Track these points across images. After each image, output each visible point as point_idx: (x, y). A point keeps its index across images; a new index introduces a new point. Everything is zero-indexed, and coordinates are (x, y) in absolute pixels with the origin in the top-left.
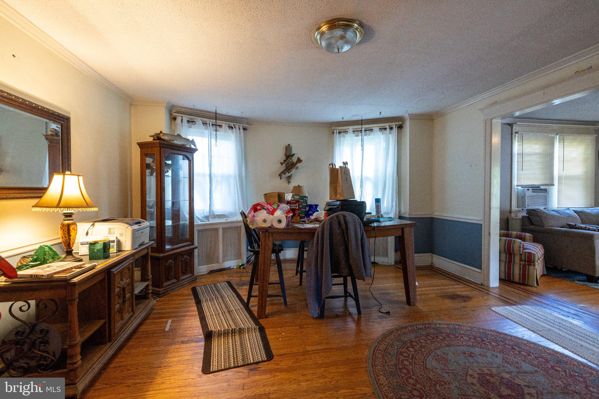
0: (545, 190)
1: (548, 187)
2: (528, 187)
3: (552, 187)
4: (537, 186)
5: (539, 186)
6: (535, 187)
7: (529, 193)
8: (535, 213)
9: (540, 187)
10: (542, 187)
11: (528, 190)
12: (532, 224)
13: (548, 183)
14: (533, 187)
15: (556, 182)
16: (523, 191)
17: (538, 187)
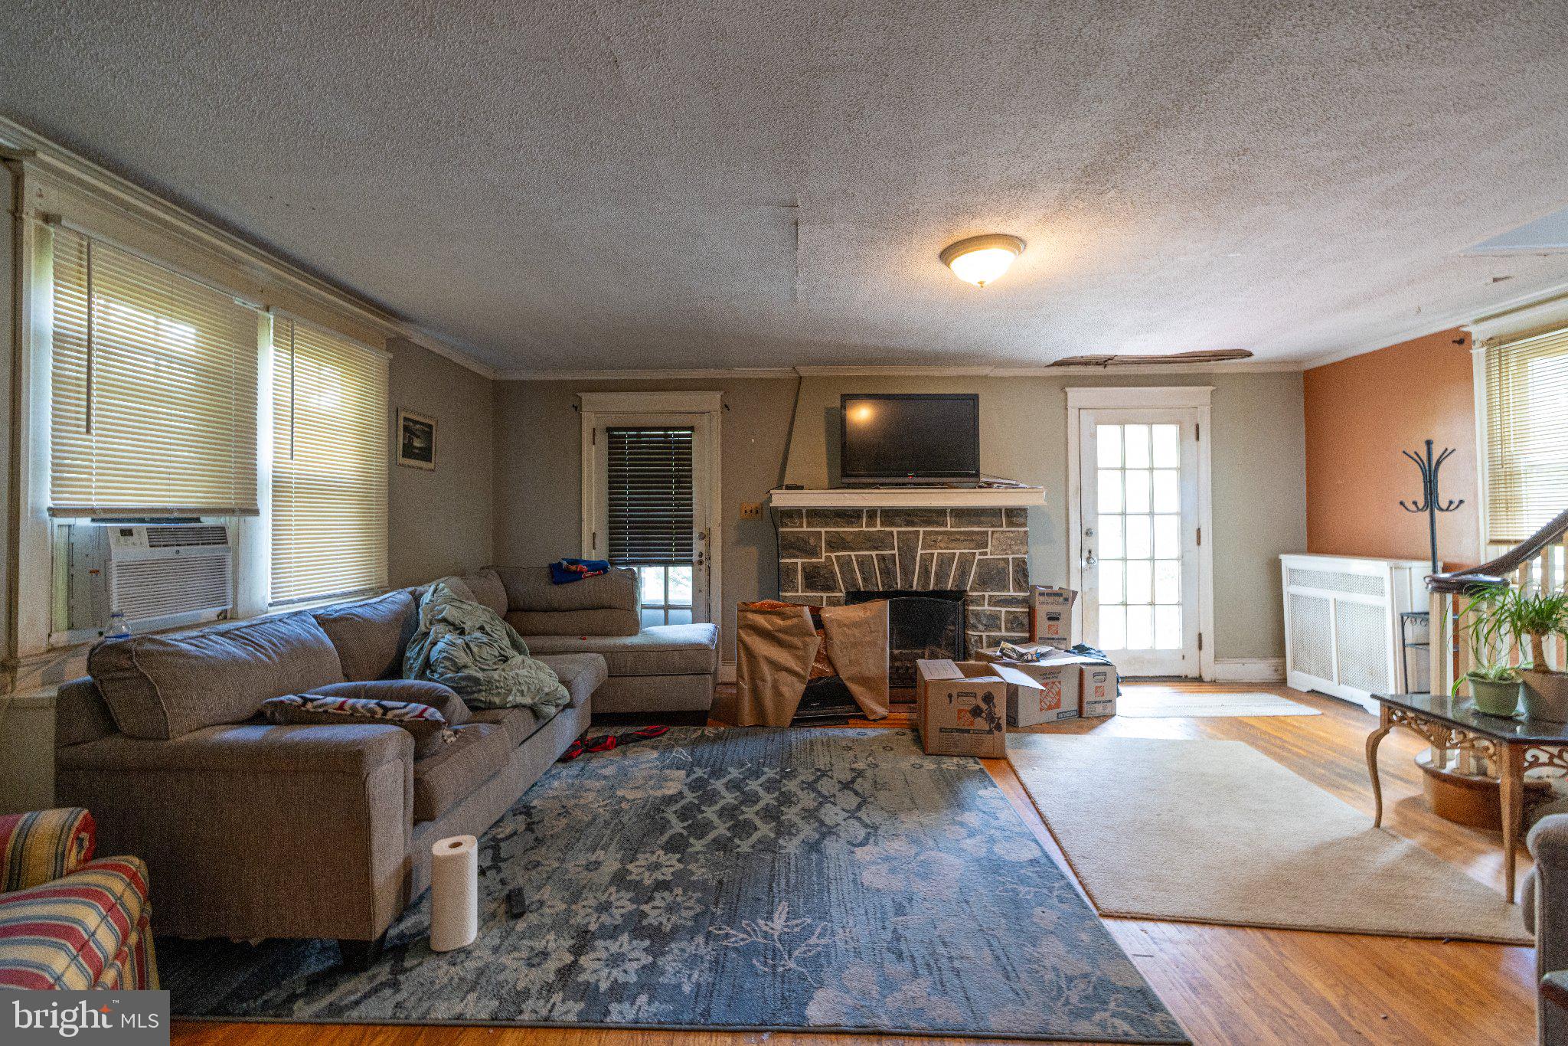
0: (219, 535)
1: (234, 519)
2: (125, 520)
3: (250, 519)
4: (176, 515)
5: (195, 516)
6: (168, 520)
7: (138, 549)
8: (126, 663)
9: (198, 520)
10: (208, 521)
11: (126, 533)
12: (110, 726)
13: (231, 503)
14: (152, 520)
15: (265, 501)
16: (100, 541)
17: (190, 516)
